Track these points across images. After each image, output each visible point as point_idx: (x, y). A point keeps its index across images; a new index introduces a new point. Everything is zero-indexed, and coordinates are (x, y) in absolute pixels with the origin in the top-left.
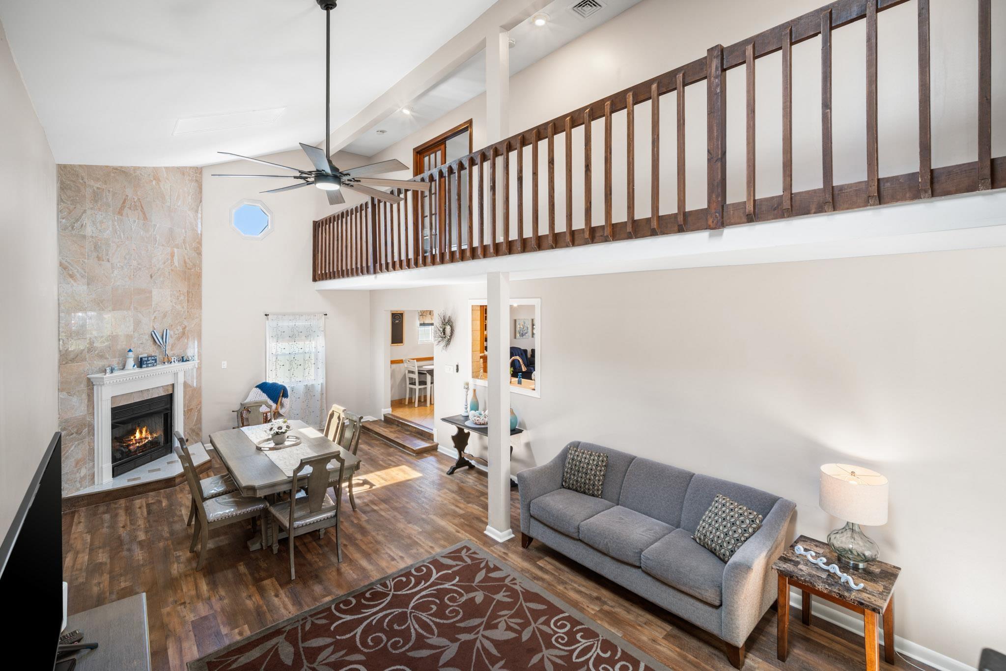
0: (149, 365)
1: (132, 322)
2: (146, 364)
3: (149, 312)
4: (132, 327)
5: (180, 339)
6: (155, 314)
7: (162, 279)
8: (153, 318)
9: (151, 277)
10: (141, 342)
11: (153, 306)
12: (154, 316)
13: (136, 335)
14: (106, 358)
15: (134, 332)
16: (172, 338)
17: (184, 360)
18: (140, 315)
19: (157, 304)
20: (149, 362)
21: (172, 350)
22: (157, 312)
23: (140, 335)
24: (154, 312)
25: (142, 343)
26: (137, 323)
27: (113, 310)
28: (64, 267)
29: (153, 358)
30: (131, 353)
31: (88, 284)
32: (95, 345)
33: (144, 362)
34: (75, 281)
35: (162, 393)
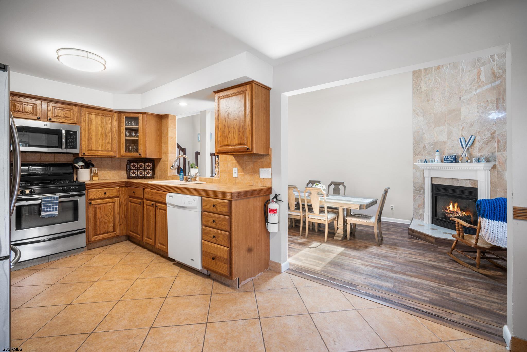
0: (449, 162)
2: (447, 160)
5: (488, 143)
27: (435, 127)
28: (414, 111)
29: (451, 157)
30: (438, 153)
31: (424, 116)
32: (426, 147)
33: (445, 159)
34: (418, 116)
35: (469, 185)
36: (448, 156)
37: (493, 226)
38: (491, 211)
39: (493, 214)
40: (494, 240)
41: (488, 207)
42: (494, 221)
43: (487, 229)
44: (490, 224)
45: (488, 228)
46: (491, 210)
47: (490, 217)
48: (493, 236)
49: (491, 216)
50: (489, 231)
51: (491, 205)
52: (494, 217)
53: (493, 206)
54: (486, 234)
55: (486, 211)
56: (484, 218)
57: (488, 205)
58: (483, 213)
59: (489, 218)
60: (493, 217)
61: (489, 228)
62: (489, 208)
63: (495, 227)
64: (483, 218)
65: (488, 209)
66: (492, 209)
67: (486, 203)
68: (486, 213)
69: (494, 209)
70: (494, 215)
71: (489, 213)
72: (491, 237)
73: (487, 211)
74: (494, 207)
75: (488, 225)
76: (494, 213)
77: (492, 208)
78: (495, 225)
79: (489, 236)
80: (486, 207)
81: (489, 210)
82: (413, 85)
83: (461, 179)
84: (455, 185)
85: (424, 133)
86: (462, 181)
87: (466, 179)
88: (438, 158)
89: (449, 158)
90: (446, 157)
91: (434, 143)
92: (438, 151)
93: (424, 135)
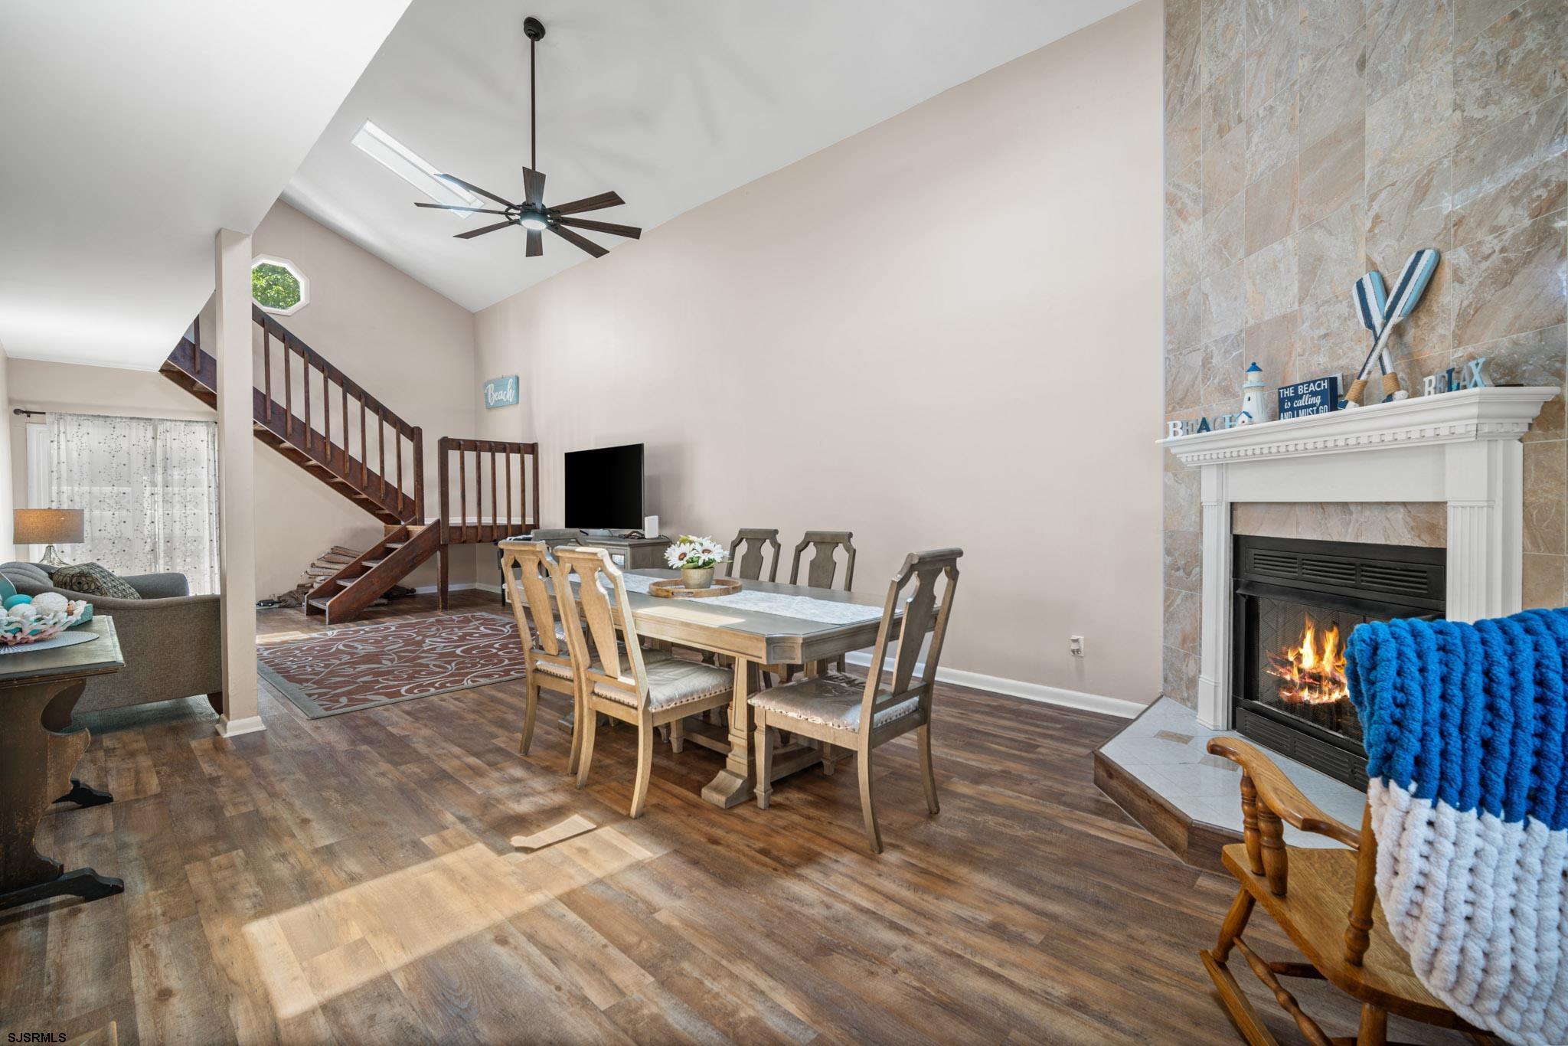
0: (1302, 413)
1: (1295, 269)
2: (1292, 408)
3: (1353, 208)
4: (1296, 287)
5: (1513, 273)
6: (1375, 205)
7: (1407, 37)
8: (1369, 224)
9: (1362, 64)
10: (1322, 331)
11: (1368, 177)
12: (1371, 214)
13: (1308, 309)
14: (1234, 395)
15: (1301, 302)
16: (1461, 281)
17: (1454, 384)
18: (1319, 235)
19: (1383, 162)
20: (1300, 403)
21: (1459, 340)
22: (1383, 195)
23: (1318, 309)
24: (1373, 198)
25: (1325, 336)
26: (1312, 267)
27: (1249, 254)
28: (1170, 200)
29: (1312, 388)
30: (1253, 376)
31: (1205, 212)
32: (1214, 361)
33: (1286, 404)
34: (1185, 220)
35: (1401, 535)
36: (1296, 387)
37: (1469, 861)
38: (1463, 728)
39: (1477, 752)
40: (1480, 985)
41: (1436, 690)
42: (1488, 817)
43: (1421, 881)
44: (1447, 848)
45: (1423, 874)
46: (1455, 716)
47: (1443, 776)
48: (1476, 951)
49: (1455, 771)
50: (1433, 905)
51: (1457, 677)
52: (1484, 782)
53: (1476, 680)
54: (1408, 921)
55: (1417, 727)
56: (1392, 784)
57: (1435, 669)
58: (1390, 740)
59: (1434, 785)
60: (1474, 779)
61: (1440, 876)
62: (1444, 697)
63: (1488, 874)
64: (1386, 784)
65: (1436, 707)
66: (1464, 712)
67: (1420, 655)
68: (1415, 746)
69: (1491, 708)
70: (1483, 762)
71: (1436, 742)
72: (1455, 958)
73: (1425, 723)
74: (1487, 690)
75: (1425, 849)
76: (1487, 745)
77: (1467, 699)
78: (1491, 851)
79: (1434, 942)
80: (1415, 688)
81: (1443, 715)
82: (1166, 85)
83: (1362, 503)
84: (1335, 539)
85: (1206, 296)
86: (1367, 513)
87: (1388, 503)
88: (1253, 402)
89: (1300, 397)
90: (1290, 393)
91: (1243, 335)
92: (1255, 368)
93: (1204, 303)
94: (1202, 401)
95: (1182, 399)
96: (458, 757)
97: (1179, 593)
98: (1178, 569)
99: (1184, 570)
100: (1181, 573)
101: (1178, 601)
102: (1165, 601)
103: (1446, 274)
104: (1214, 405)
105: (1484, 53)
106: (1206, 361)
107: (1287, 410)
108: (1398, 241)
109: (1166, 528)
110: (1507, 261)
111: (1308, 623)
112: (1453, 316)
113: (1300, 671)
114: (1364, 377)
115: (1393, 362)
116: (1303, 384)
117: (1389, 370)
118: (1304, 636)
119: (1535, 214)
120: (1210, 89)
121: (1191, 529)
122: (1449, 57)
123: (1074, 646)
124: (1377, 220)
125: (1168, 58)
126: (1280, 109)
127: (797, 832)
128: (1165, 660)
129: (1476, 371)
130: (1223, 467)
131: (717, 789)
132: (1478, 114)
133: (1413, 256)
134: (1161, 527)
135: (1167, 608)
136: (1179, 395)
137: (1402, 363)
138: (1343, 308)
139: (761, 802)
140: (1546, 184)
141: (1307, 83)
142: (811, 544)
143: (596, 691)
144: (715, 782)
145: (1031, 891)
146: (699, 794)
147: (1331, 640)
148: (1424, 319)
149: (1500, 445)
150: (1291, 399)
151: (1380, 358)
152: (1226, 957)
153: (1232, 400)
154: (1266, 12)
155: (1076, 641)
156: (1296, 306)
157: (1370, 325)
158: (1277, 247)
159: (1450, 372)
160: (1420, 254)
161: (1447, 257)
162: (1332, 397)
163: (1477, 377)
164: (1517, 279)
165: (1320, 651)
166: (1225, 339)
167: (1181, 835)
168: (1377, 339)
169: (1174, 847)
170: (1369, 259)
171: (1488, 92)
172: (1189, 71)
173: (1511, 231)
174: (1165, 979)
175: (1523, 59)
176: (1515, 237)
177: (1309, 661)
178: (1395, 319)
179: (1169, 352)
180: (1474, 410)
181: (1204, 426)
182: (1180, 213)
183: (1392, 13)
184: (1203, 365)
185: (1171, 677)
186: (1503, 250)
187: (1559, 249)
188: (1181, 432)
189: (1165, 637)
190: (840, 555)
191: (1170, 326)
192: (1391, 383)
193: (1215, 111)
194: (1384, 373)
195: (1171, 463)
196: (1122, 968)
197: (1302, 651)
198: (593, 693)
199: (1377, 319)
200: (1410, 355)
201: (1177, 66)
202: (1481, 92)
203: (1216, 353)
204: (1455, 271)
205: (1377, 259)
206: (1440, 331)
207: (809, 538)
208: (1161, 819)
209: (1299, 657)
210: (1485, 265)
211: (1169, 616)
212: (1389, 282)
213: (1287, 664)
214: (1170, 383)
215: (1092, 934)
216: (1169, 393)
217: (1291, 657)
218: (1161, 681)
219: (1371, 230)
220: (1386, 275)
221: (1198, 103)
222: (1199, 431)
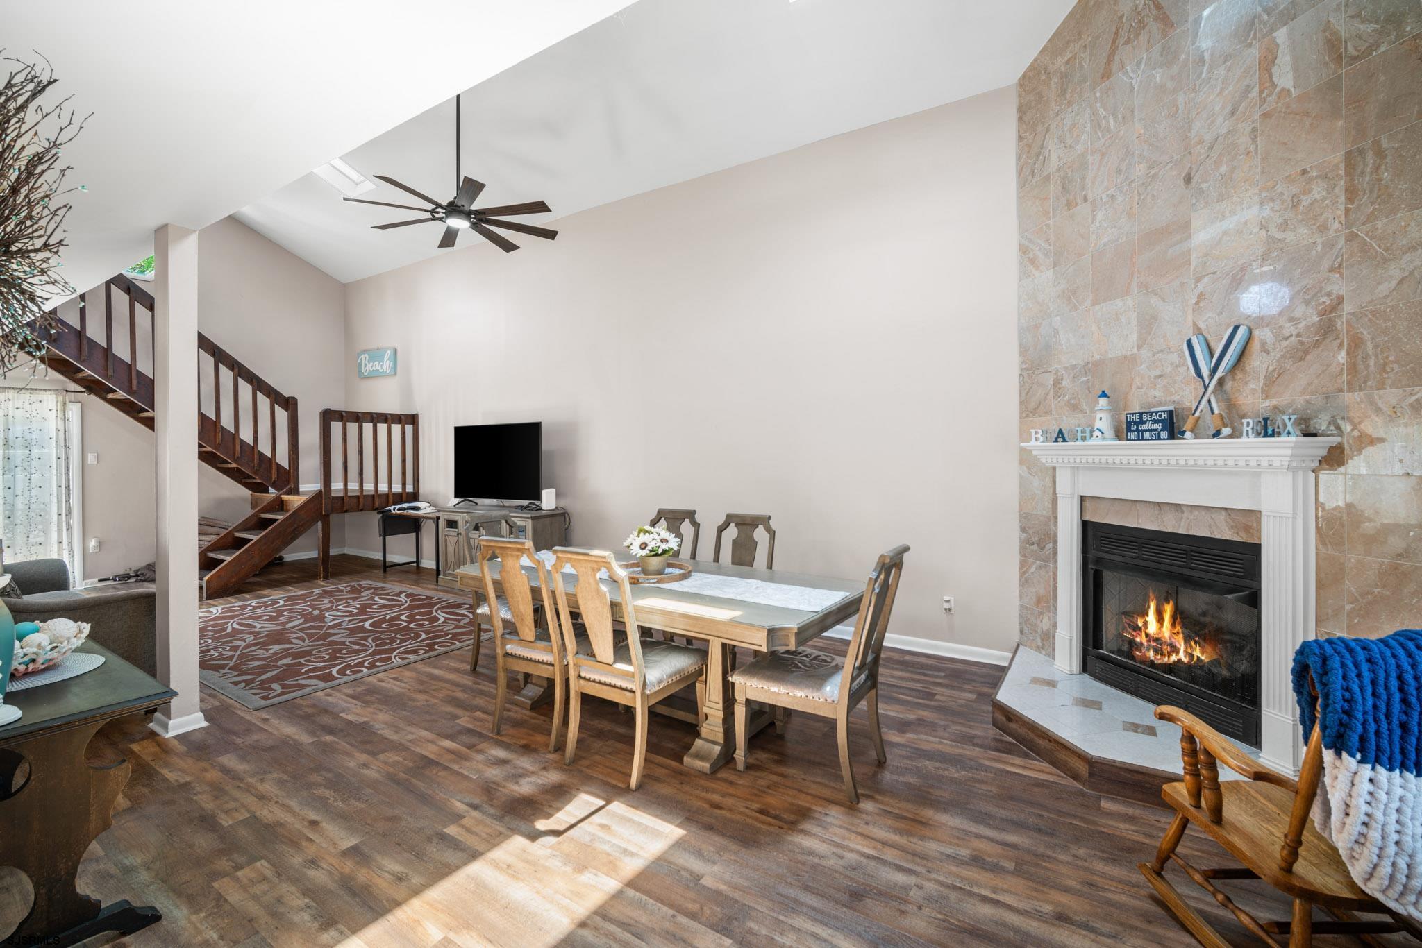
0: (1146, 435)
1: (1134, 323)
2: (1137, 430)
3: (1182, 284)
4: (1135, 336)
5: (1306, 353)
6: (1200, 286)
7: (1223, 169)
8: (1195, 299)
9: (1188, 180)
10: (1158, 372)
11: (1194, 264)
12: (1197, 292)
13: (1145, 354)
14: (1082, 412)
15: (1140, 347)
16: (1268, 352)
17: (1270, 432)
18: (1154, 300)
19: (1206, 255)
20: (1145, 428)
21: (1266, 394)
22: (1206, 280)
23: (1153, 356)
24: (1198, 280)
25: (1160, 376)
26: (1148, 324)
27: (1094, 304)
28: (1023, 250)
29: (1154, 416)
30: (1103, 401)
31: (1055, 265)
32: (1064, 383)
33: (1131, 427)
34: (1037, 268)
35: (1225, 533)
36: (1141, 414)
37: (1396, 804)
38: (1388, 716)
39: (1398, 732)
40: (1405, 886)
41: (1369, 690)
42: (1407, 774)
43: (1366, 819)
44: (1382, 796)
45: (1368, 815)
46: (1383, 707)
47: (1378, 748)
48: (1402, 863)
49: (1385, 744)
50: (1374, 835)
51: (1381, 680)
52: (1403, 752)
53: (1394, 683)
54: (1356, 847)
55: (1360, 715)
56: (1344, 755)
57: (1367, 676)
58: (1341, 724)
59: (1372, 755)
60: (1397, 750)
61: (1379, 815)
62: (1374, 694)
63: (1408, 811)
64: (1339, 754)
65: (1370, 702)
66: (1388, 704)
67: (1356, 665)
68: (1360, 729)
69: (1404, 701)
70: (1402, 738)
71: (1372, 727)
72: (1389, 870)
73: (1365, 713)
74: (1401, 690)
75: (1368, 798)
76: (1404, 727)
77: (1389, 696)
78: (1409, 796)
79: (1375, 859)
80: (1355, 688)
81: (1375, 707)
82: (1019, 158)
83: (1191, 506)
84: (1170, 530)
85: (1056, 331)
86: (1196, 513)
87: (1213, 508)
88: (1103, 422)
89: (1145, 422)
90: (1136, 418)
91: (1090, 366)
92: (1104, 395)
93: (1055, 337)
94: (1053, 413)
95: (1035, 409)
96: (433, 742)
97: (1034, 563)
98: (1033, 544)
99: (1038, 545)
100: (1035, 547)
101: (1033, 569)
102: (1020, 569)
103: (1256, 345)
104: (1064, 418)
105: (1282, 194)
106: (1057, 382)
107: (1134, 431)
108: (1218, 315)
109: (1021, 510)
110: (1302, 343)
111: (1152, 596)
112: (1262, 376)
113: (1147, 635)
114: (1197, 414)
115: (1219, 406)
116: (1147, 413)
117: (1216, 411)
118: (1149, 607)
119: (1322, 314)
120: (1059, 170)
121: (1044, 513)
122: (1256, 190)
123: (946, 606)
124: (1201, 296)
125: (1020, 138)
126: (1120, 199)
127: (780, 790)
128: (1021, 616)
129: (1289, 424)
130: (1075, 469)
131: (698, 756)
132: (1279, 236)
133: (1230, 330)
134: (1017, 509)
135: (1022, 574)
136: (1032, 405)
137: (1223, 405)
138: (1174, 357)
139: (740, 765)
140: (1329, 294)
141: (1143, 184)
142: (732, 525)
143: (583, 674)
144: (693, 749)
145: (988, 825)
146: (681, 762)
147: (1168, 610)
148: (1239, 375)
149: (1301, 473)
150: (1137, 423)
151: (1209, 401)
152: (1162, 869)
153: (1081, 416)
154: (1108, 122)
155: (948, 601)
156: (1135, 350)
157: (1199, 373)
158: (1119, 303)
159: (1266, 420)
160: (1236, 328)
161: (1256, 333)
162: (1172, 426)
163: (1290, 427)
164: (1309, 357)
165: (1160, 620)
166: (1074, 367)
167: (1083, 769)
168: (1206, 388)
169: (1075, 777)
170: (1195, 324)
171: (1286, 221)
172: (1040, 153)
173: (1304, 323)
174: (1113, 889)
175: (1311, 204)
176: (1307, 327)
177: (1153, 628)
178: (1219, 374)
179: (1022, 370)
180: (1289, 452)
181: (1061, 436)
182: (1032, 261)
183: (1211, 148)
184: (1054, 385)
185: (1026, 630)
186: (1298, 335)
187: (1339, 341)
188: (1041, 439)
189: (1021, 597)
190: (760, 534)
191: (1024, 351)
192: (1218, 422)
193: (1063, 188)
194: (1213, 413)
195: (1026, 458)
196: (1080, 883)
197: (1148, 619)
198: (579, 676)
199: (1205, 372)
200: (1228, 400)
201: (1029, 146)
202: (1280, 221)
203: (1065, 376)
204: (1263, 344)
205: (1202, 326)
206: (1252, 385)
207: (730, 519)
208: (1063, 755)
209: (1146, 624)
210: (1285, 343)
211: (1025, 581)
212: (1212, 344)
213: (1137, 629)
214: (1023, 395)
215: (1048, 857)
216: (1023, 403)
217: (1140, 624)
218: (1018, 632)
219: (1197, 303)
220: (1209, 338)
221: (1048, 178)
222: (1056, 441)
